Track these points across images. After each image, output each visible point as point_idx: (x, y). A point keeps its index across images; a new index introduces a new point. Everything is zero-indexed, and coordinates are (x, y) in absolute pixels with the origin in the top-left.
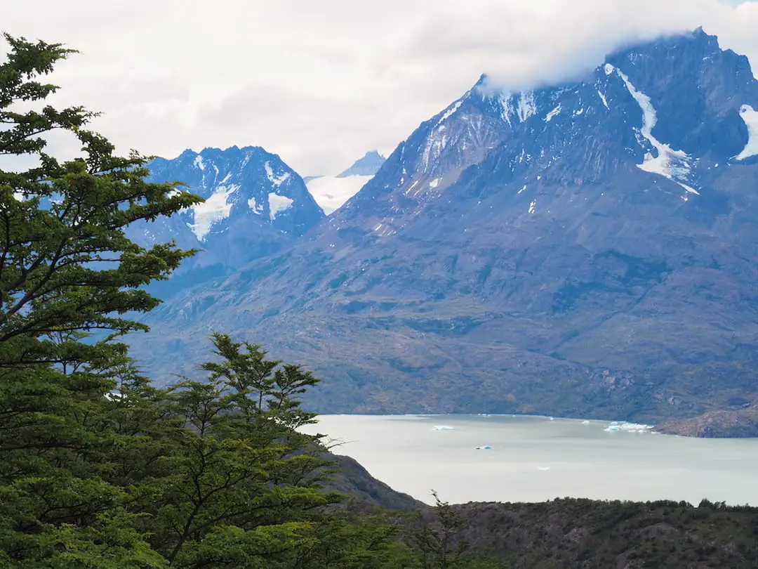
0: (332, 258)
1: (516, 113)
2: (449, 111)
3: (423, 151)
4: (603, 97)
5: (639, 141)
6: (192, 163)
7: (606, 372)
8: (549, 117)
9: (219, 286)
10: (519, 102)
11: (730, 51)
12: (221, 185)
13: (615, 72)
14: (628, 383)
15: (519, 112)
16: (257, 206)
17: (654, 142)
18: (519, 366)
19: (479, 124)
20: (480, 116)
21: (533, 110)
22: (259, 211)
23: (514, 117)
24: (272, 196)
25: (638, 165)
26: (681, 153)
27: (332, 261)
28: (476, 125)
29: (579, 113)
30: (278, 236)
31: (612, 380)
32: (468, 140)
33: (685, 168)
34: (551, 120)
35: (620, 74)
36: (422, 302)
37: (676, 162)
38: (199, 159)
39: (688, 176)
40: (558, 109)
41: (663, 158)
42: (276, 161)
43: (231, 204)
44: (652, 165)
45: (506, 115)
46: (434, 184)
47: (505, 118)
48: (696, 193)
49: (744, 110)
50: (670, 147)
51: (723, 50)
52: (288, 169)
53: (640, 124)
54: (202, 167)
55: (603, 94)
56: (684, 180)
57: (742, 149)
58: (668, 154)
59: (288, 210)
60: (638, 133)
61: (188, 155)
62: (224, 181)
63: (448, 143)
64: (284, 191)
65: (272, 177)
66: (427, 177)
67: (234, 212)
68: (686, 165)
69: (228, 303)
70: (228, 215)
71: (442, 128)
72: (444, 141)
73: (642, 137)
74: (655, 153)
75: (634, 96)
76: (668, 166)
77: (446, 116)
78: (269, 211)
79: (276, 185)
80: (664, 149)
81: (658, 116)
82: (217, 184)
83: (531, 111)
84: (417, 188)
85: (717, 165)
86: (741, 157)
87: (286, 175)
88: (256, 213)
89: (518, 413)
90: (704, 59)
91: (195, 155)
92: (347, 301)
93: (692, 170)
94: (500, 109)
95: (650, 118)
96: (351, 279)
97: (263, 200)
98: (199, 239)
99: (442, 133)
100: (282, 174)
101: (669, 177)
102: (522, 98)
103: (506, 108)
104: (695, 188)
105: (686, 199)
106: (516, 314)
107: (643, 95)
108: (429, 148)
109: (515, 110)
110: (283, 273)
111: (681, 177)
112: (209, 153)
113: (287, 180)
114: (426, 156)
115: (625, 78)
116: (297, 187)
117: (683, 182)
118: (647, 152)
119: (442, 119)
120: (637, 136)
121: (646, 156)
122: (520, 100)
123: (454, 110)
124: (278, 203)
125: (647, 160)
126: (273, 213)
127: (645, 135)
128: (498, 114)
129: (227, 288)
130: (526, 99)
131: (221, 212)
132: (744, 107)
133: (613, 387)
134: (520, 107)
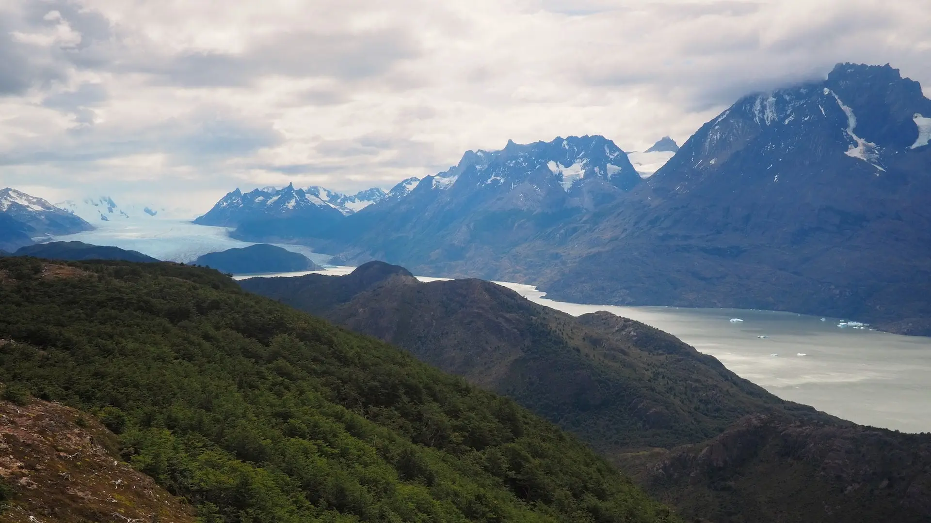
0: (650, 206)
1: (764, 118)
2: (721, 117)
3: (705, 141)
4: (822, 110)
5: (845, 137)
6: (561, 145)
7: (833, 287)
8: (787, 122)
9: (580, 220)
10: (765, 111)
11: (907, 79)
12: (578, 158)
13: (830, 94)
14: (848, 294)
15: (765, 117)
16: (600, 171)
17: (855, 137)
18: (774, 279)
19: (740, 124)
20: (741, 120)
21: (774, 115)
22: (601, 174)
23: (762, 120)
24: (609, 165)
25: (845, 152)
26: (872, 144)
27: (650, 207)
28: (739, 126)
29: (806, 119)
30: (613, 190)
31: (838, 292)
32: (733, 135)
33: (876, 154)
34: (788, 123)
35: (834, 95)
36: (707, 235)
37: (869, 150)
38: (565, 142)
39: (878, 159)
40: (793, 117)
41: (861, 148)
42: (611, 144)
43: (584, 171)
44: (855, 153)
45: (757, 118)
46: (712, 162)
47: (756, 121)
48: (884, 170)
49: (916, 117)
50: (865, 140)
51: (903, 78)
52: (619, 150)
53: (846, 126)
54: (567, 147)
55: (822, 107)
56: (875, 162)
57: (914, 142)
58: (864, 145)
59: (619, 174)
60: (845, 132)
61: (559, 140)
62: (580, 156)
63: (721, 137)
64: (615, 162)
65: (608, 154)
66: (708, 158)
67: (586, 176)
68: (877, 152)
69: (586, 232)
70: (582, 176)
71: (717, 127)
72: (718, 135)
73: (847, 134)
74: (856, 145)
75: (842, 109)
76: (864, 153)
77: (720, 120)
78: (607, 174)
79: (611, 159)
80: (861, 141)
81: (857, 121)
82: (576, 157)
83: (773, 117)
84: (702, 164)
85: (897, 152)
86: (914, 146)
87: (617, 153)
88: (599, 175)
89: (776, 310)
90: (890, 84)
91: (563, 140)
92: (661, 234)
93: (881, 155)
94: (754, 115)
95: (852, 122)
96: (663, 219)
97: (603, 168)
98: (566, 190)
99: (717, 130)
100: (615, 152)
101: (865, 159)
102: (768, 108)
103: (757, 114)
104: (882, 167)
105: (878, 175)
106: (768, 245)
107: (848, 108)
108: (709, 140)
109: (763, 116)
110: (619, 215)
111: (872, 160)
112: (571, 139)
113: (618, 155)
114: (707, 144)
115: (836, 97)
116: (623, 159)
117: (875, 163)
118: (851, 144)
119: (717, 122)
120: (844, 134)
121: (850, 146)
122: (766, 109)
123: (725, 116)
124: (613, 169)
125: (850, 149)
126: (609, 175)
127: (849, 133)
128: (752, 119)
129: (585, 222)
130: (770, 109)
131: (578, 174)
132: (915, 115)
133: (838, 296)
134: (766, 114)
